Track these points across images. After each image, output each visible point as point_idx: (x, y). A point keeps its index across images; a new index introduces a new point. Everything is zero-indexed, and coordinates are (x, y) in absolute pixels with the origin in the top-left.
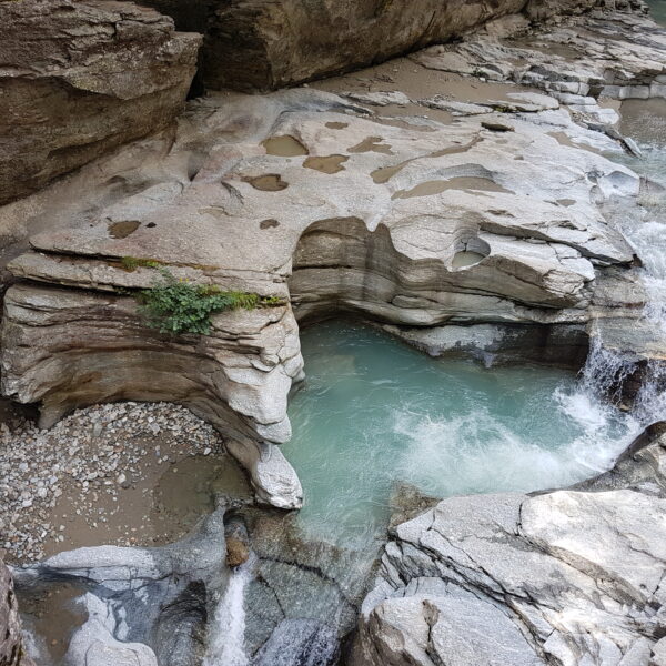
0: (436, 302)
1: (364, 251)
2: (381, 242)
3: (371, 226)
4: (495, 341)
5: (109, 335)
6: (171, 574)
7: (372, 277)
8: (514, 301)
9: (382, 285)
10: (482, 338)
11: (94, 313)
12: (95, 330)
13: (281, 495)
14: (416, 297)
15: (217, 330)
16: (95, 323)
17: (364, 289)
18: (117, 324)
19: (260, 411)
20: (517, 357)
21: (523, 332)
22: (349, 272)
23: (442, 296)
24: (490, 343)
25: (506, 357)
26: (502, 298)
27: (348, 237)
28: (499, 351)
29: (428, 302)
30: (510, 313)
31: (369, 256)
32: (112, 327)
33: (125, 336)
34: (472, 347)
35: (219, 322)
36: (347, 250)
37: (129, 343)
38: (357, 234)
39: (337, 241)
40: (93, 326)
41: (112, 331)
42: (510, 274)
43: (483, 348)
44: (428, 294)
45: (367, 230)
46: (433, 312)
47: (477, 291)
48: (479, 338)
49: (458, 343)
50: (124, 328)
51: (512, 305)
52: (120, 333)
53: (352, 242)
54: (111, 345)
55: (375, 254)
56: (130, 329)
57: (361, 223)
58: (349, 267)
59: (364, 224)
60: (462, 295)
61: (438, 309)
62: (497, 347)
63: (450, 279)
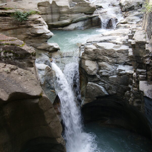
0: (69, 17)
1: (50, 9)
2: (54, 6)
3: (51, 3)
4: (82, 24)
5: (6, 25)
6: (41, 60)
7: (53, 16)
8: (84, 13)
9: (56, 17)
10: (80, 24)
11: (2, 20)
12: (3, 24)
13: (56, 46)
14: (64, 16)
15: (29, 19)
16: (3, 22)
17: (52, 19)
18: (7, 22)
19: (45, 31)
20: (87, 27)
21: (87, 21)
22: (48, 15)
23: (70, 15)
24: (82, 25)
25: (86, 27)
26: (82, 13)
27: (46, 6)
28: (84, 26)
29: (67, 17)
30: (84, 16)
31: (52, 10)
32: (6, 23)
33: (9, 25)
34: (78, 27)
35: (29, 18)
36: (47, 10)
37: (10, 27)
38: (48, 5)
39: (44, 8)
40: (2, 23)
41: (6, 24)
42: (82, 6)
43: (80, 26)
44: (66, 15)
45: (50, 4)
46: (69, 20)
47: (76, 13)
48: (79, 25)
49: (75, 27)
50: (9, 23)
51: (84, 14)
52: (8, 25)
53: (47, 7)
54: (6, 28)
55: (53, 9)
56: (10, 23)
57: (48, 2)
58: (48, 14)
59: (49, 3)
60: (74, 14)
61: (69, 19)
62: (83, 26)
63: (70, 11)
